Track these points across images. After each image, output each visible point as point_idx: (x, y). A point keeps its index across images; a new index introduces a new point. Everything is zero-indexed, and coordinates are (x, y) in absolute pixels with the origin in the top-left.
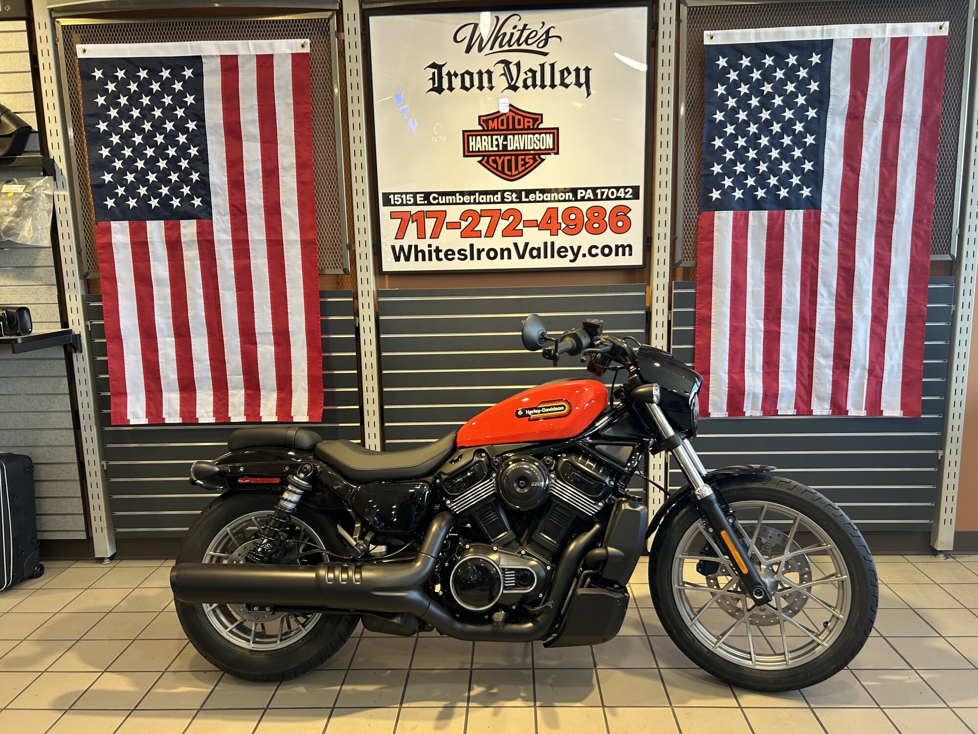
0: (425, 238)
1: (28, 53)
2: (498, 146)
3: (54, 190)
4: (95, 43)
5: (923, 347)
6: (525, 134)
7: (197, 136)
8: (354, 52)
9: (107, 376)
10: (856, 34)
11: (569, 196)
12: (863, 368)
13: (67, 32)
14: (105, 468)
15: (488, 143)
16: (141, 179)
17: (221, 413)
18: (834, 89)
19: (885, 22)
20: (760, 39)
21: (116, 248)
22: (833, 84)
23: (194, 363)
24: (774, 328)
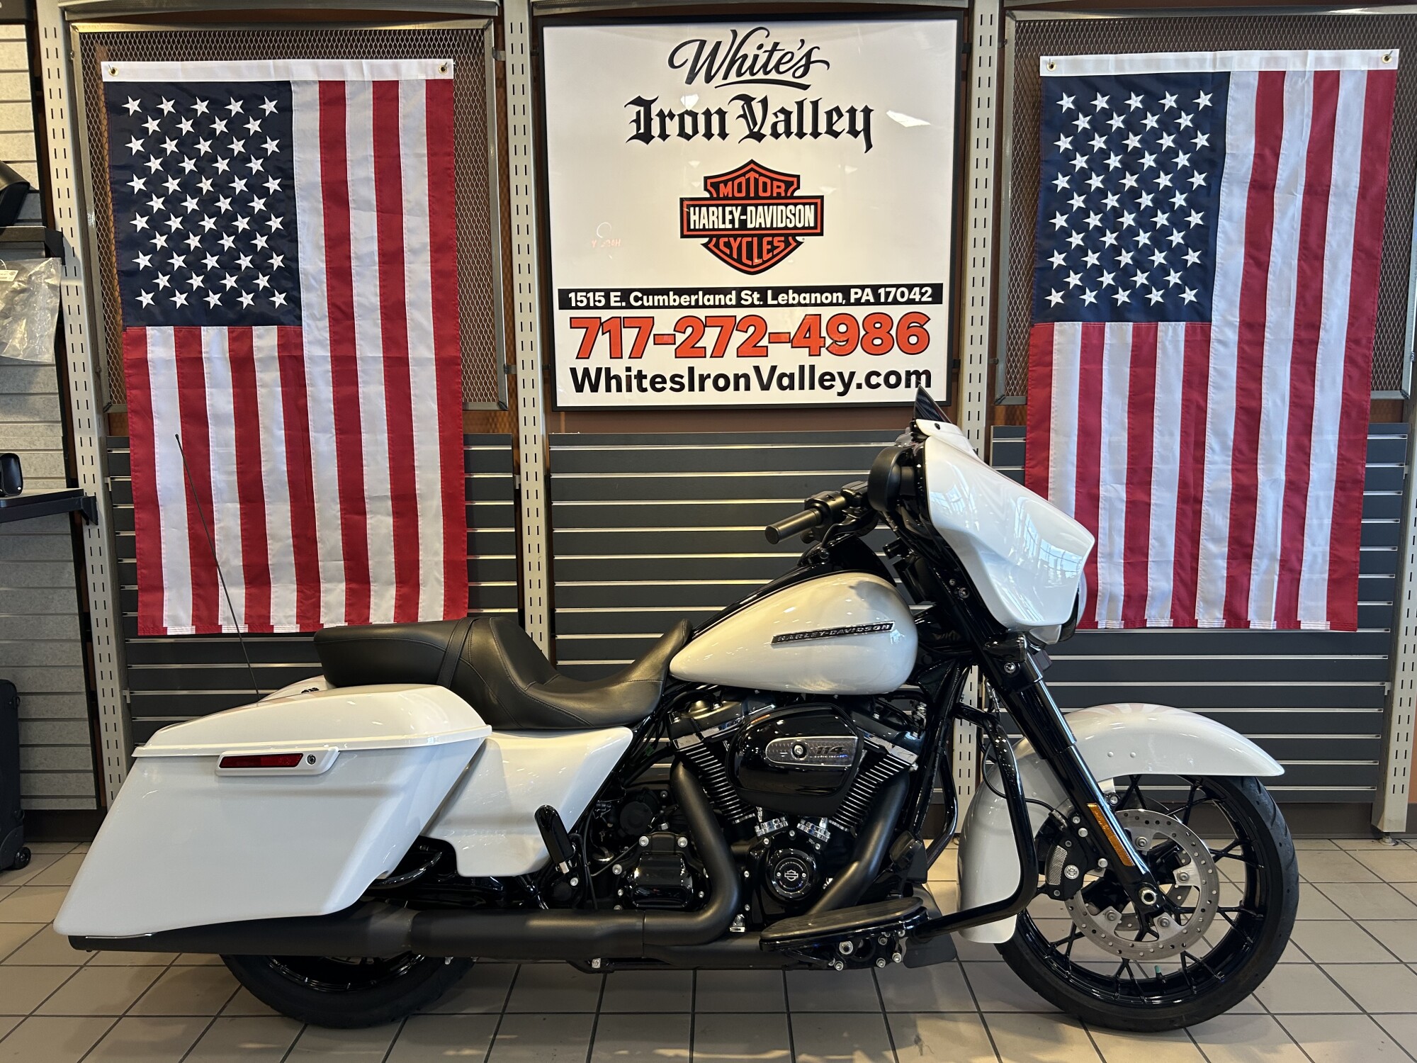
0: (622, 358)
1: (28, 74)
2: (732, 221)
3: (62, 279)
4: (129, 60)
5: (1360, 527)
6: (773, 204)
7: (283, 201)
8: (520, 80)
9: (134, 561)
10: (1264, 63)
11: (838, 297)
12: (1272, 557)
13: (87, 43)
14: (128, 701)
15: (718, 217)
16: (194, 263)
17: (308, 618)
18: (1231, 144)
19: (1305, 49)
20: (1123, 69)
21: (154, 367)
22: (1228, 136)
23: (268, 542)
24: (1143, 497)
